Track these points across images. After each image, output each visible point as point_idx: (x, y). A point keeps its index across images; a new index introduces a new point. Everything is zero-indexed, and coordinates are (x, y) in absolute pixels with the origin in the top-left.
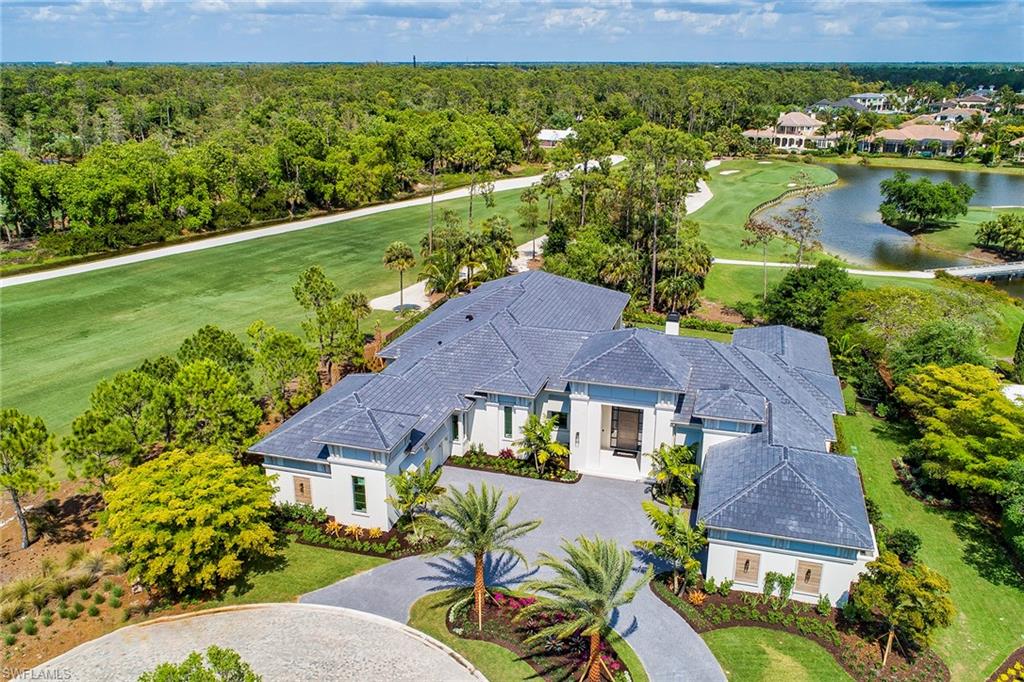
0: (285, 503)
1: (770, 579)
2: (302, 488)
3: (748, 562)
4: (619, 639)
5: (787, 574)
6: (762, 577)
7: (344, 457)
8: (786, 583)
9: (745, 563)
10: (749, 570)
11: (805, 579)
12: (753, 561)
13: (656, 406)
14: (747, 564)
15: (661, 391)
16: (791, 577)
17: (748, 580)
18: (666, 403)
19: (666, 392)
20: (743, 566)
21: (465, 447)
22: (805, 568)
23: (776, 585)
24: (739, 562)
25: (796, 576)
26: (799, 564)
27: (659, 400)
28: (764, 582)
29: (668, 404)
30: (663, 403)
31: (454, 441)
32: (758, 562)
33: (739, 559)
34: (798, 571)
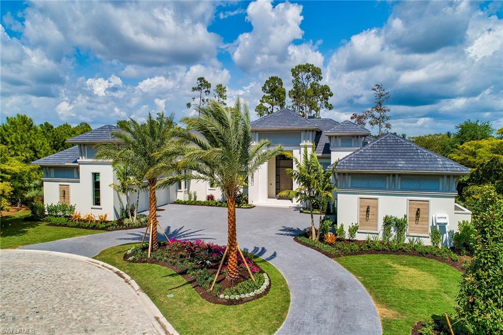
0: (50, 205)
1: (388, 222)
2: (64, 194)
3: (368, 207)
4: (263, 261)
5: (400, 216)
6: (381, 223)
7: (88, 158)
8: (400, 225)
9: (366, 210)
10: (370, 217)
11: (416, 220)
12: (373, 207)
13: (300, 144)
14: (368, 211)
15: (303, 131)
16: (404, 219)
17: (370, 227)
18: (306, 142)
19: (306, 131)
20: (365, 213)
21: (185, 194)
22: (415, 206)
23: (392, 229)
24: (361, 209)
25: (408, 218)
26: (409, 204)
27: (302, 140)
28: (383, 228)
29: (308, 142)
30: (304, 142)
31: (178, 190)
32: (376, 207)
33: (361, 206)
34: (409, 212)
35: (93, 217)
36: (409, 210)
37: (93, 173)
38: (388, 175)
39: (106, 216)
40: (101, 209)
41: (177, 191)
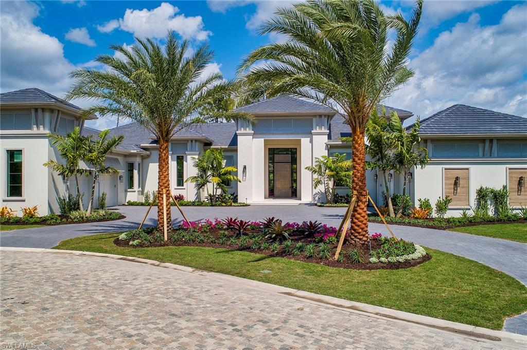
1: (482, 195)
3: (457, 179)
5: (498, 187)
6: (473, 196)
8: (499, 198)
9: (454, 182)
10: (459, 190)
11: (518, 190)
12: (462, 178)
13: (312, 131)
14: (456, 184)
15: (315, 116)
16: (503, 190)
17: (458, 202)
18: (321, 128)
19: (320, 116)
20: (453, 186)
21: (139, 195)
22: (516, 175)
23: (489, 202)
24: (447, 182)
25: (508, 188)
26: (510, 173)
27: (314, 126)
28: (476, 202)
29: (323, 129)
30: (318, 129)
31: (129, 190)
32: (468, 179)
33: (447, 179)
34: (510, 182)
35: (10, 211)
36: (510, 180)
37: (8, 151)
38: (483, 140)
39: (35, 209)
40: (24, 201)
41: (126, 191)
